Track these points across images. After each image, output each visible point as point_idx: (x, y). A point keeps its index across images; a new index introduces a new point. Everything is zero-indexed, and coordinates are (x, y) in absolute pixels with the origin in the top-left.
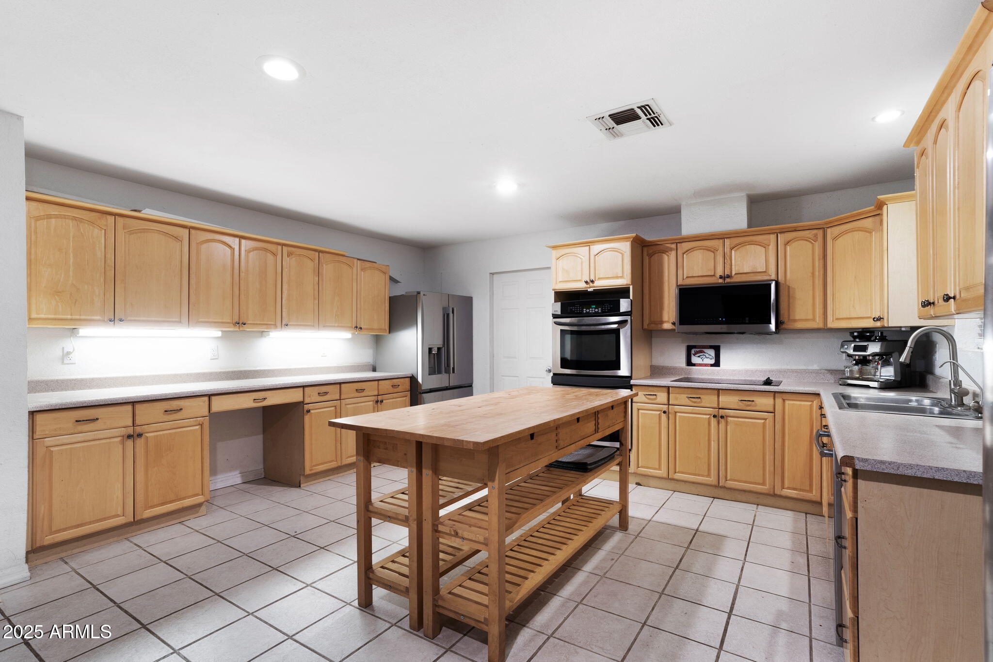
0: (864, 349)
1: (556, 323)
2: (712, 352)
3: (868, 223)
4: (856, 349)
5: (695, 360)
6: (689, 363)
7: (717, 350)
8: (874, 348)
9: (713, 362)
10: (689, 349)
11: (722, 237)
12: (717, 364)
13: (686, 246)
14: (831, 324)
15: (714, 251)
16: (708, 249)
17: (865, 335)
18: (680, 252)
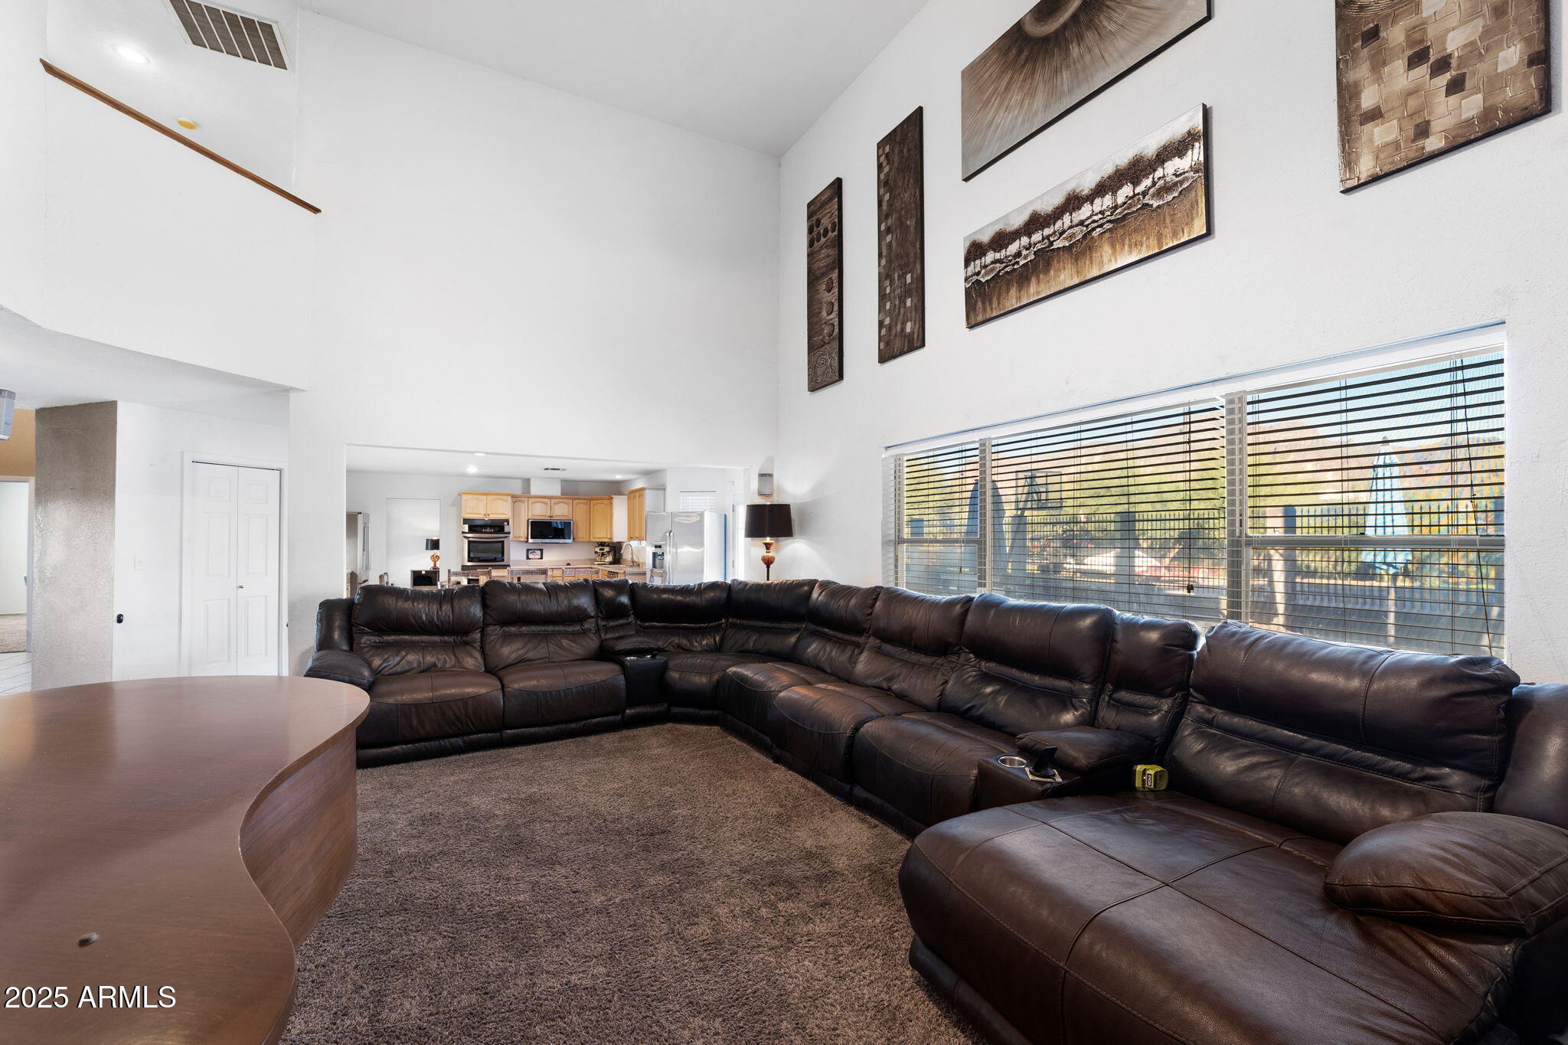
0: (603, 549)
1: (464, 537)
2: (539, 552)
3: (606, 502)
4: (600, 550)
5: (531, 556)
6: (528, 558)
7: (542, 550)
8: (607, 549)
9: (539, 557)
10: (528, 550)
11: (550, 498)
12: (541, 558)
13: (531, 500)
14: (592, 540)
15: (546, 503)
16: (543, 502)
17: (602, 544)
18: (530, 503)
